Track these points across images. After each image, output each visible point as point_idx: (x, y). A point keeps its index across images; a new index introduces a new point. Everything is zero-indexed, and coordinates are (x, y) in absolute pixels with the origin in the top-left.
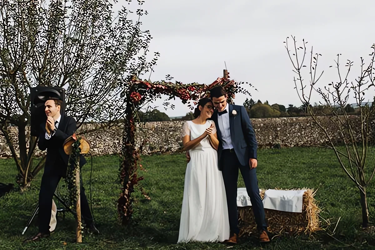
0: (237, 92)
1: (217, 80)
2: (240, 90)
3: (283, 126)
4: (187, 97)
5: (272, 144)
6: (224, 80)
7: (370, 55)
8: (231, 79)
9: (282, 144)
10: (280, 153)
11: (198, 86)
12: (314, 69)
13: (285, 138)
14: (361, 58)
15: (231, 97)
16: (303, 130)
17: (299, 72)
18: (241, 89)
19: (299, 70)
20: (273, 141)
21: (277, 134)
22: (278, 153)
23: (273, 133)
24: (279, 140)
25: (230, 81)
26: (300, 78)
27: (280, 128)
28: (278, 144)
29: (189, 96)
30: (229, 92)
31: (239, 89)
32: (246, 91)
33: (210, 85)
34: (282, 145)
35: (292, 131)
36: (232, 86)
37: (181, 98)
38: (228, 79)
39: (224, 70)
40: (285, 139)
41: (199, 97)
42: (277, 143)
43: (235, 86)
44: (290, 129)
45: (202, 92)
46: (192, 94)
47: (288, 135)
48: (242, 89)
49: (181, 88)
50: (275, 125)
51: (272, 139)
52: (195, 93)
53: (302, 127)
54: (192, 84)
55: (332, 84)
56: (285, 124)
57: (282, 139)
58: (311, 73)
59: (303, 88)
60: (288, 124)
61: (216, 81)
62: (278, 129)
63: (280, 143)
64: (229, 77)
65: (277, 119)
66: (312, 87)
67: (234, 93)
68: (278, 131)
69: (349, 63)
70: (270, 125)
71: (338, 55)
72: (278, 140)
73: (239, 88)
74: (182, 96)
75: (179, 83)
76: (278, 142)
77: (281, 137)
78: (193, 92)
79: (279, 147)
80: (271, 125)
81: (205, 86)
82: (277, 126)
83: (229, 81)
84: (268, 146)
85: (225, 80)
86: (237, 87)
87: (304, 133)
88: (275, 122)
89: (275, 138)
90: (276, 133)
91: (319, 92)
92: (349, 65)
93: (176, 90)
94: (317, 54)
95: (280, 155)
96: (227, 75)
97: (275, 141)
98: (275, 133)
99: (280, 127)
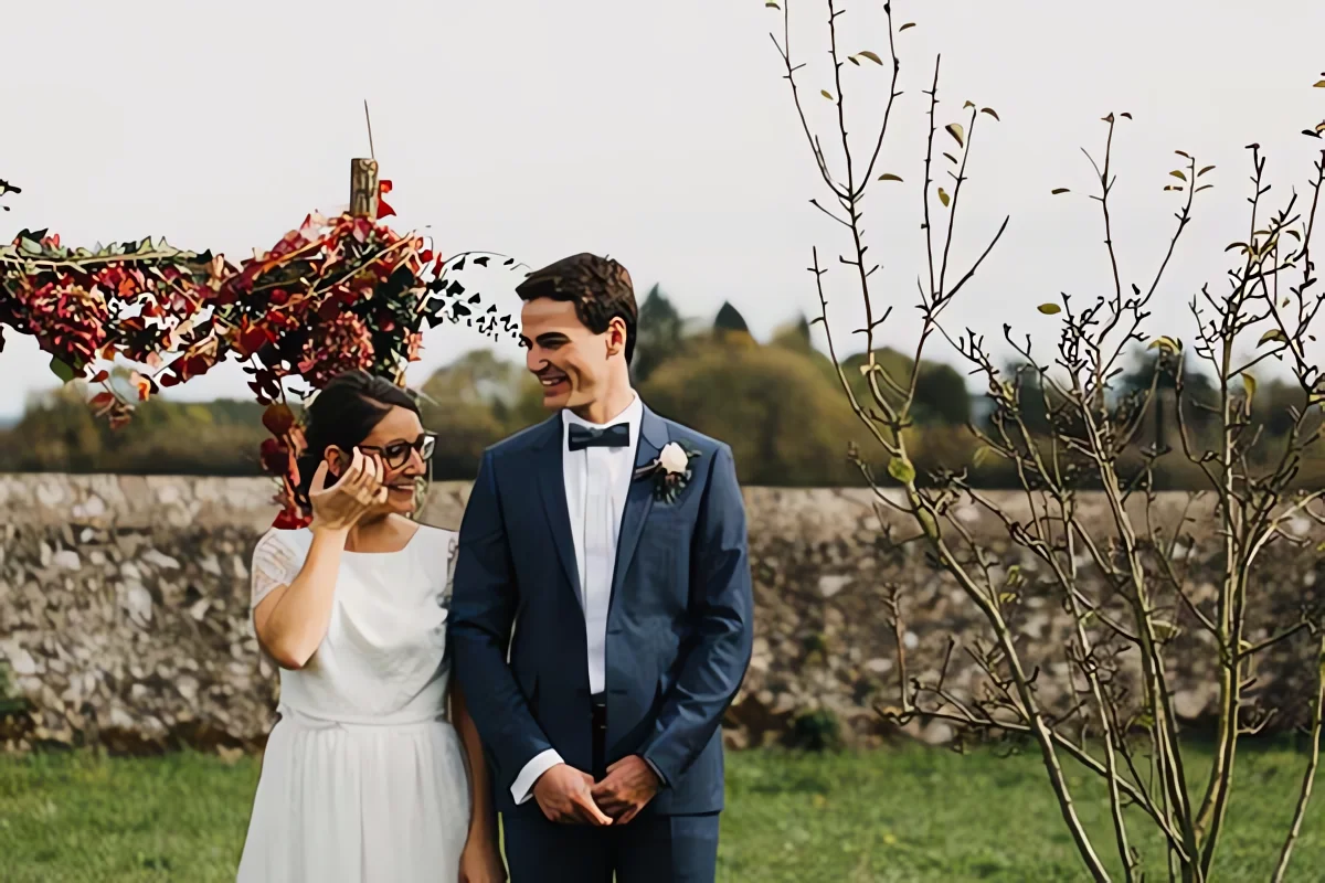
0: (434, 322)
1: (305, 234)
2: (459, 310)
3: (868, 563)
4: (88, 336)
5: (763, 708)
6: (350, 231)
7: (1307, 132)
8: (395, 226)
9: (853, 711)
10: (823, 790)
11: (169, 264)
12: (945, 200)
13: (880, 665)
14: (1255, 147)
15: (395, 355)
16: (1035, 602)
17: (851, 211)
18: (463, 299)
19: (851, 198)
20: (778, 688)
21: (818, 626)
22: (808, 785)
23: (778, 618)
24: (832, 683)
25: (391, 241)
26: (860, 253)
27: (847, 579)
28: (821, 710)
29: (101, 333)
30: (384, 316)
31: (450, 302)
32: (498, 315)
33: (251, 264)
34: (853, 722)
35: (942, 604)
36: (407, 277)
37: (45, 345)
38: (381, 223)
39: (355, 163)
40: (884, 677)
41: (176, 340)
42: (813, 704)
43: (428, 277)
44: (929, 592)
45: (190, 310)
46: (122, 316)
47: (910, 640)
48: (476, 299)
49: (47, 277)
50: (799, 556)
51: (776, 665)
52: (147, 310)
53: (1032, 576)
54: (130, 248)
55: (1061, 303)
56: (887, 548)
57: (854, 675)
58: (927, 226)
59: (871, 326)
60: (910, 546)
61: (293, 240)
62: (830, 584)
63: (839, 707)
64: (385, 210)
65: (824, 496)
66: (928, 319)
67: (414, 328)
68: (820, 601)
69: (1188, 173)
70: (760, 547)
71: (1110, 118)
72: (819, 676)
73: (450, 294)
74: (53, 333)
75: (38, 236)
76: (817, 695)
77: (847, 658)
78: (129, 301)
79: (825, 737)
80: (769, 552)
81: (219, 268)
82: (817, 559)
83: (383, 239)
84: (730, 726)
85: (359, 235)
86: (437, 285)
87: (1046, 630)
88: (806, 528)
89: (797, 665)
90: (803, 614)
91: (972, 358)
92: (1186, 185)
93: (16, 283)
94: (968, 104)
95: (819, 800)
96: (373, 201)
97: (794, 687)
98: (794, 619)
99: (841, 571)
